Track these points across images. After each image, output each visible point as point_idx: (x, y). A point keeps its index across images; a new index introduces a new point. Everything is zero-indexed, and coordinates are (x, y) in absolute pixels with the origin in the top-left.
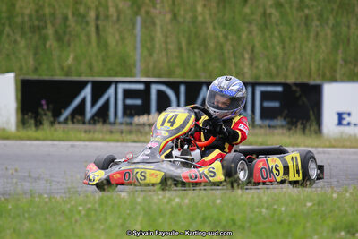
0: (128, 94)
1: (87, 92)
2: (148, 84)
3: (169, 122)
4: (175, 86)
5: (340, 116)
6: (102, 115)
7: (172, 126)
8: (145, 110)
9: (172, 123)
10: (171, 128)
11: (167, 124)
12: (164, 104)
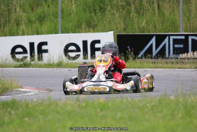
1: (153, 41)
2: (187, 36)
8: (185, 50)
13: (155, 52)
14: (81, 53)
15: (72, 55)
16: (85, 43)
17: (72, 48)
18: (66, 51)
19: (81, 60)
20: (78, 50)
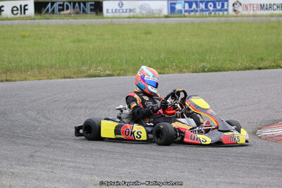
0: (59, 5)
1: (49, 5)
2: (64, 2)
4: (70, 3)
5: (107, 10)
6: (53, 11)
8: (63, 10)
12: (67, 8)
13: (50, 10)
14: (19, 12)
15: (15, 12)
16: (21, 6)
17: (15, 9)
18: (12, 11)
19: (19, 15)
20: (18, 10)
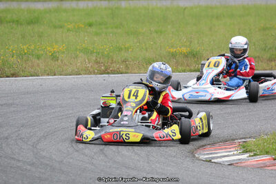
3: (134, 95)
7: (136, 98)
9: (136, 97)
10: (136, 100)
11: (132, 98)
